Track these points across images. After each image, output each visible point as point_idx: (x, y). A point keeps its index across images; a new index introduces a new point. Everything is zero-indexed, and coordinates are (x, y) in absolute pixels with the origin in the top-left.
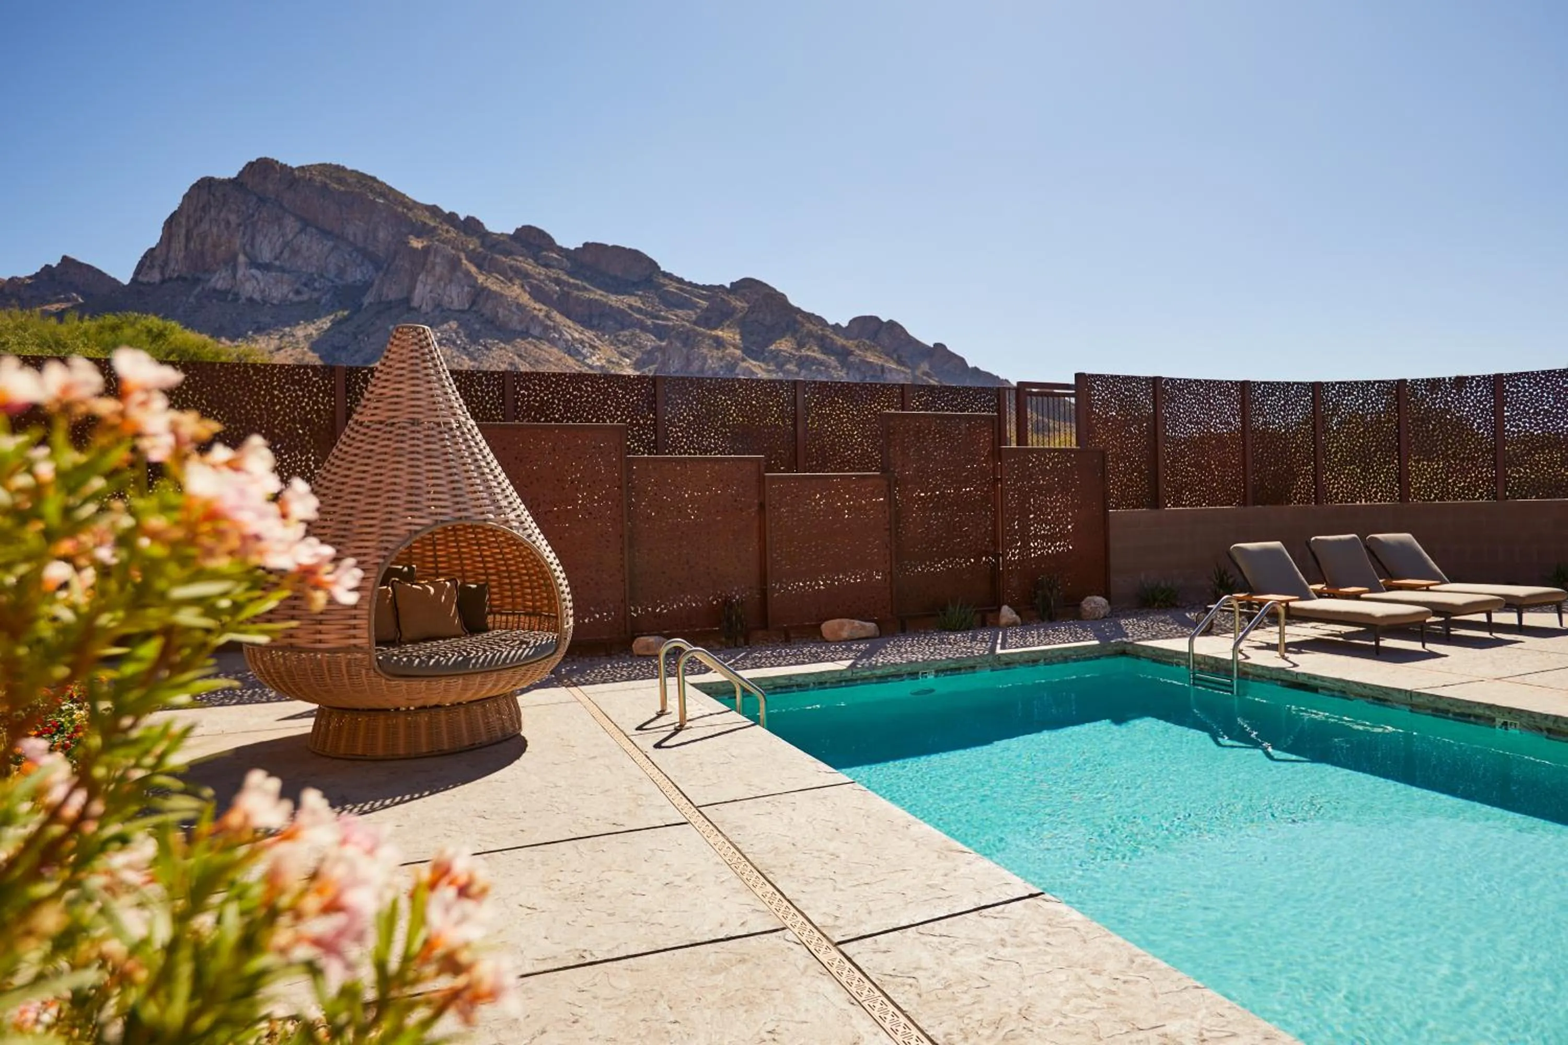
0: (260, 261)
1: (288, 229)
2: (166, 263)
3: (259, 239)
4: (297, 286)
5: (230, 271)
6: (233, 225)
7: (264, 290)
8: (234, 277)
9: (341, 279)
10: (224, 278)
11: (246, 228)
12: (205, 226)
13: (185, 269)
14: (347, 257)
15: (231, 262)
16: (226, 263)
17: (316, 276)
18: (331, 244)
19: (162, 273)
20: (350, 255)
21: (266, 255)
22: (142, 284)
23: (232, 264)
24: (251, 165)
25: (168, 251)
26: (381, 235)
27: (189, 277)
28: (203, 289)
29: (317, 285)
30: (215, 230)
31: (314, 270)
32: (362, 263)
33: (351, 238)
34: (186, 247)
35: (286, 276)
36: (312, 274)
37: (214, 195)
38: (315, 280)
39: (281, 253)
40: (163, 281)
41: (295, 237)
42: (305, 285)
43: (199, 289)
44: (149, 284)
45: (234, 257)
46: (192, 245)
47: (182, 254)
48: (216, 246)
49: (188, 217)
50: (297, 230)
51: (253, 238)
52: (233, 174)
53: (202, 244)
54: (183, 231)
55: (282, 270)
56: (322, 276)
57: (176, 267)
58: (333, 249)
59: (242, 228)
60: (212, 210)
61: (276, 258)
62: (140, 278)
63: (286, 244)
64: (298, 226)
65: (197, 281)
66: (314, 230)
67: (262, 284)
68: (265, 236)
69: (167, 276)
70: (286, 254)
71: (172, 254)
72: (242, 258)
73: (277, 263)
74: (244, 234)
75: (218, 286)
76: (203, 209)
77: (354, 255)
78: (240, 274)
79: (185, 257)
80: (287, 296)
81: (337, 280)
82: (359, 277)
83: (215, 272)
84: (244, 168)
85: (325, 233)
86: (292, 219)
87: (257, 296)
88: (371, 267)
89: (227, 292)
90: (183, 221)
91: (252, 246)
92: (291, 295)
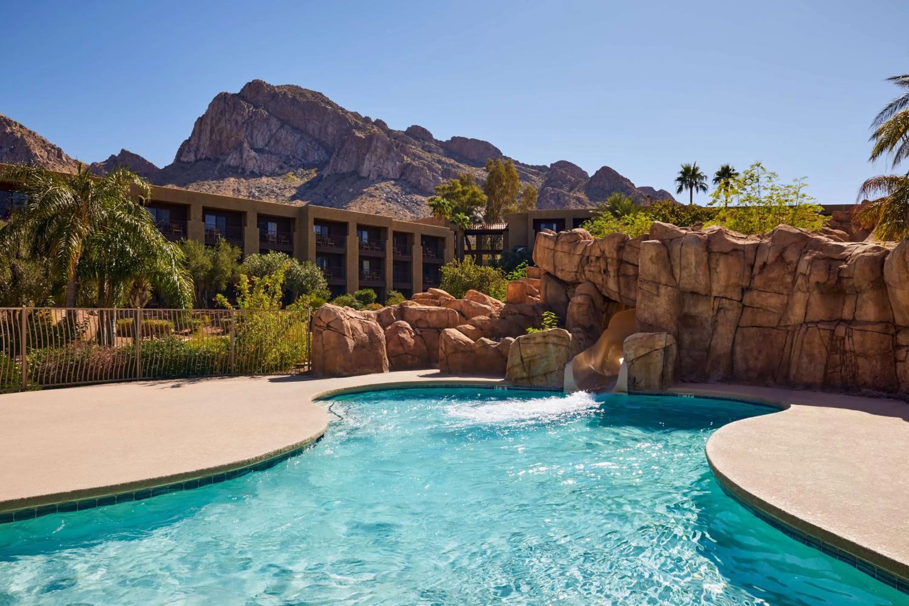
0: (256, 147)
1: (273, 127)
2: (198, 149)
3: (255, 132)
4: (280, 164)
5: (238, 154)
6: (240, 124)
7: (261, 167)
8: (242, 158)
9: (305, 159)
10: (235, 158)
11: (248, 124)
12: (222, 124)
13: (209, 153)
14: (309, 144)
15: (239, 147)
16: (235, 148)
17: (291, 157)
18: (299, 136)
19: (196, 156)
20: (311, 144)
21: (260, 144)
22: (184, 162)
23: (239, 149)
24: (249, 84)
25: (199, 141)
26: (330, 130)
27: (212, 158)
28: (222, 165)
29: (292, 163)
30: (229, 126)
31: (289, 153)
32: (318, 150)
33: (311, 132)
34: (210, 138)
35: (273, 157)
36: (288, 156)
37: (227, 104)
38: (291, 160)
39: (269, 142)
40: (197, 161)
41: (277, 131)
42: (285, 163)
43: (219, 166)
44: (188, 163)
45: (241, 144)
46: (214, 138)
47: (208, 143)
48: (229, 138)
49: (212, 118)
50: (278, 127)
51: (252, 132)
52: (237, 91)
53: (220, 136)
54: (209, 128)
55: (270, 152)
56: (294, 157)
57: (204, 152)
58: (301, 138)
59: (245, 125)
60: (227, 114)
61: (266, 145)
62: (182, 159)
63: (272, 136)
64: (279, 124)
65: (217, 160)
66: (289, 127)
67: (259, 162)
68: (259, 131)
69: (198, 157)
70: (272, 143)
71: (201, 143)
72: (246, 145)
73: (267, 148)
74: (247, 129)
75: (231, 164)
76: (221, 113)
77: (313, 143)
78: (245, 156)
79: (210, 145)
80: (274, 170)
81: (303, 160)
82: (316, 158)
83: (228, 155)
84: (245, 87)
85: (296, 129)
86: (275, 119)
87: (256, 170)
88: (323, 152)
89: (237, 168)
90: (209, 121)
91: (252, 137)
92: (277, 169)
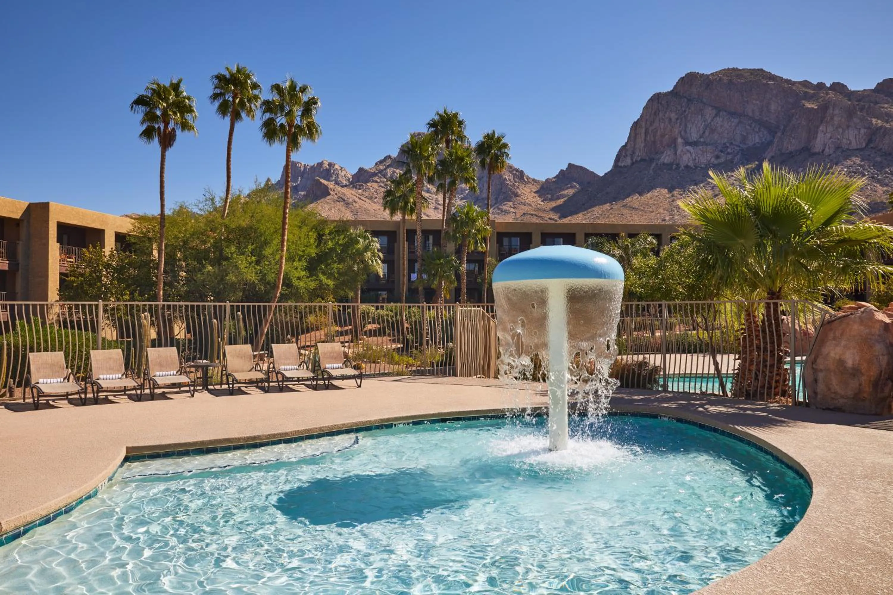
0: (690, 140)
1: (707, 117)
2: (634, 152)
3: (689, 126)
4: (716, 153)
5: (672, 150)
6: (673, 120)
7: (695, 159)
8: (676, 154)
9: (745, 144)
10: (669, 155)
11: (681, 119)
12: (656, 124)
13: (644, 154)
14: (748, 127)
15: (673, 143)
16: (669, 146)
17: (728, 145)
18: (736, 121)
19: (632, 160)
20: (751, 126)
21: (694, 136)
22: (621, 167)
23: (673, 145)
24: (682, 79)
25: (635, 145)
26: (773, 107)
27: (647, 158)
28: (657, 164)
29: (729, 150)
30: (662, 125)
31: (726, 140)
32: (760, 131)
33: (750, 114)
34: (645, 140)
35: (709, 147)
36: (724, 144)
37: (661, 103)
38: (727, 147)
39: (704, 132)
40: (633, 164)
41: (712, 120)
42: (721, 151)
43: (654, 165)
44: (625, 167)
45: (674, 141)
46: (648, 138)
47: (643, 145)
48: (663, 136)
49: (647, 120)
50: (714, 115)
51: (686, 126)
52: (670, 88)
53: (654, 136)
54: (643, 131)
55: (705, 144)
56: (731, 144)
57: (639, 154)
58: (740, 122)
59: (678, 121)
60: (660, 113)
61: (701, 137)
62: (620, 164)
63: (706, 127)
64: (714, 112)
65: (652, 160)
66: (724, 113)
67: (694, 155)
68: (693, 124)
69: (634, 160)
70: (707, 133)
71: (637, 146)
72: (680, 140)
73: (702, 140)
74: (680, 124)
75: (666, 161)
76: (655, 114)
77: (753, 125)
78: (679, 152)
79: (645, 147)
80: (710, 161)
81: (741, 145)
82: (757, 141)
83: (662, 153)
84: (677, 83)
85: (732, 114)
86: (710, 108)
87: (691, 164)
88: (765, 132)
89: (671, 164)
90: (643, 124)
91: (685, 131)
92: (713, 159)
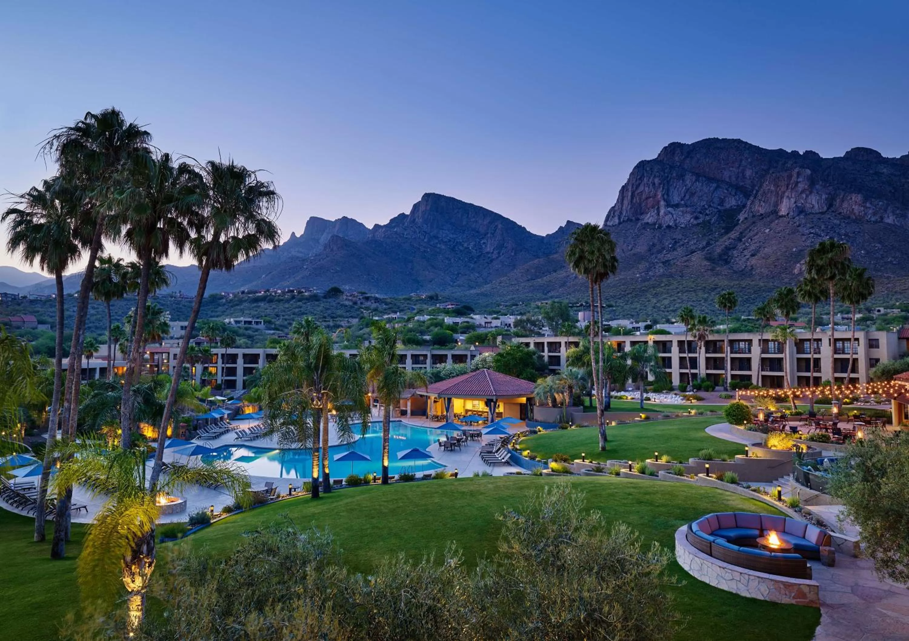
0: (672, 203)
1: (688, 182)
2: (621, 213)
3: (672, 190)
4: (695, 214)
5: (656, 212)
6: (657, 184)
7: (676, 220)
8: (659, 215)
9: (723, 206)
10: (653, 216)
11: (664, 184)
12: (641, 188)
13: (631, 215)
14: (725, 191)
15: (656, 205)
16: (653, 207)
17: (706, 207)
18: (714, 185)
19: (619, 219)
20: (728, 190)
21: (676, 199)
23: (657, 207)
24: (666, 148)
25: (622, 207)
26: (748, 173)
27: (633, 218)
28: (642, 224)
29: (707, 212)
30: (647, 189)
31: (705, 203)
32: (736, 194)
33: (727, 180)
34: (631, 202)
35: (689, 209)
36: (704, 206)
37: (646, 170)
38: (706, 209)
39: (685, 196)
40: (620, 223)
41: (692, 185)
42: (700, 213)
43: (639, 224)
44: (612, 226)
45: (658, 203)
46: (634, 201)
47: (629, 206)
48: (647, 198)
49: (633, 185)
50: (694, 180)
51: (668, 190)
52: (655, 156)
53: (640, 199)
54: (630, 194)
55: (685, 206)
56: (710, 206)
57: (626, 214)
58: (718, 187)
59: (662, 186)
60: (645, 178)
61: (682, 200)
62: (608, 223)
63: (687, 190)
64: (694, 178)
65: (638, 219)
66: (704, 179)
67: (675, 216)
68: (675, 188)
69: (622, 220)
70: (687, 197)
71: (624, 208)
72: (662, 203)
73: (683, 202)
74: (663, 189)
75: (649, 221)
76: (640, 179)
77: (730, 190)
78: (662, 212)
79: (631, 208)
80: (690, 221)
81: (719, 207)
82: (734, 203)
83: (647, 214)
84: (661, 151)
85: (710, 180)
86: (690, 174)
87: (672, 224)
88: (741, 196)
89: (655, 224)
90: (630, 188)
91: (668, 195)
92: (692, 220)
